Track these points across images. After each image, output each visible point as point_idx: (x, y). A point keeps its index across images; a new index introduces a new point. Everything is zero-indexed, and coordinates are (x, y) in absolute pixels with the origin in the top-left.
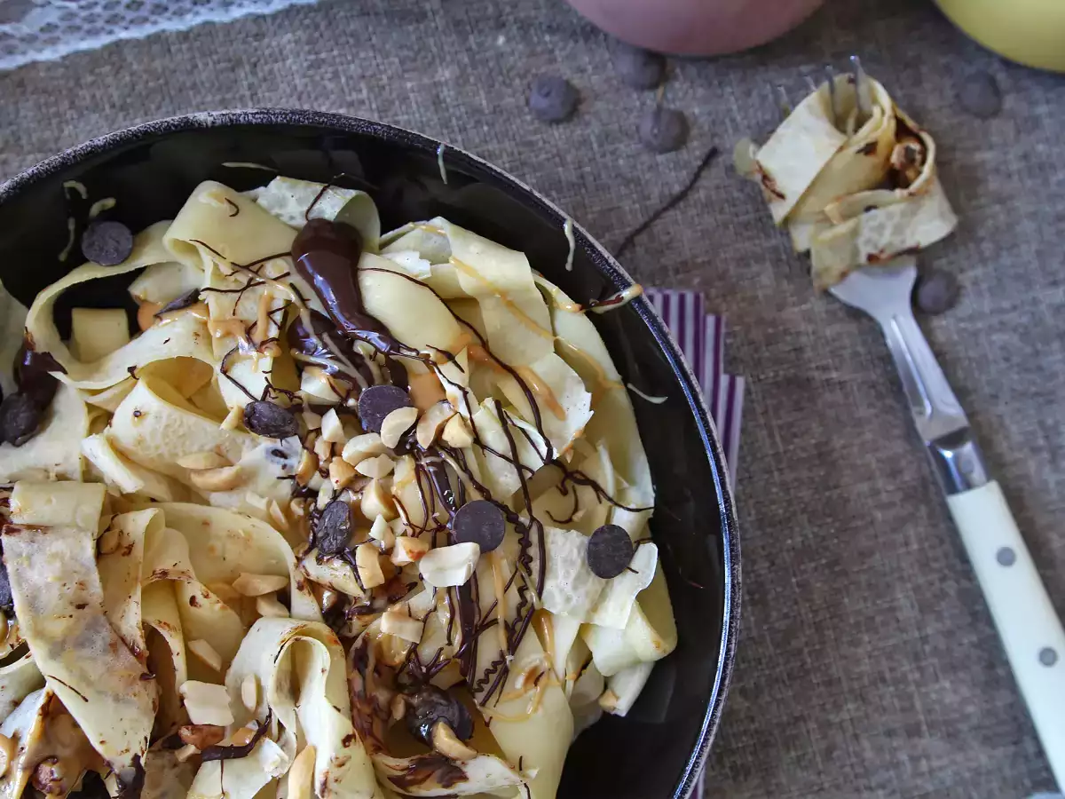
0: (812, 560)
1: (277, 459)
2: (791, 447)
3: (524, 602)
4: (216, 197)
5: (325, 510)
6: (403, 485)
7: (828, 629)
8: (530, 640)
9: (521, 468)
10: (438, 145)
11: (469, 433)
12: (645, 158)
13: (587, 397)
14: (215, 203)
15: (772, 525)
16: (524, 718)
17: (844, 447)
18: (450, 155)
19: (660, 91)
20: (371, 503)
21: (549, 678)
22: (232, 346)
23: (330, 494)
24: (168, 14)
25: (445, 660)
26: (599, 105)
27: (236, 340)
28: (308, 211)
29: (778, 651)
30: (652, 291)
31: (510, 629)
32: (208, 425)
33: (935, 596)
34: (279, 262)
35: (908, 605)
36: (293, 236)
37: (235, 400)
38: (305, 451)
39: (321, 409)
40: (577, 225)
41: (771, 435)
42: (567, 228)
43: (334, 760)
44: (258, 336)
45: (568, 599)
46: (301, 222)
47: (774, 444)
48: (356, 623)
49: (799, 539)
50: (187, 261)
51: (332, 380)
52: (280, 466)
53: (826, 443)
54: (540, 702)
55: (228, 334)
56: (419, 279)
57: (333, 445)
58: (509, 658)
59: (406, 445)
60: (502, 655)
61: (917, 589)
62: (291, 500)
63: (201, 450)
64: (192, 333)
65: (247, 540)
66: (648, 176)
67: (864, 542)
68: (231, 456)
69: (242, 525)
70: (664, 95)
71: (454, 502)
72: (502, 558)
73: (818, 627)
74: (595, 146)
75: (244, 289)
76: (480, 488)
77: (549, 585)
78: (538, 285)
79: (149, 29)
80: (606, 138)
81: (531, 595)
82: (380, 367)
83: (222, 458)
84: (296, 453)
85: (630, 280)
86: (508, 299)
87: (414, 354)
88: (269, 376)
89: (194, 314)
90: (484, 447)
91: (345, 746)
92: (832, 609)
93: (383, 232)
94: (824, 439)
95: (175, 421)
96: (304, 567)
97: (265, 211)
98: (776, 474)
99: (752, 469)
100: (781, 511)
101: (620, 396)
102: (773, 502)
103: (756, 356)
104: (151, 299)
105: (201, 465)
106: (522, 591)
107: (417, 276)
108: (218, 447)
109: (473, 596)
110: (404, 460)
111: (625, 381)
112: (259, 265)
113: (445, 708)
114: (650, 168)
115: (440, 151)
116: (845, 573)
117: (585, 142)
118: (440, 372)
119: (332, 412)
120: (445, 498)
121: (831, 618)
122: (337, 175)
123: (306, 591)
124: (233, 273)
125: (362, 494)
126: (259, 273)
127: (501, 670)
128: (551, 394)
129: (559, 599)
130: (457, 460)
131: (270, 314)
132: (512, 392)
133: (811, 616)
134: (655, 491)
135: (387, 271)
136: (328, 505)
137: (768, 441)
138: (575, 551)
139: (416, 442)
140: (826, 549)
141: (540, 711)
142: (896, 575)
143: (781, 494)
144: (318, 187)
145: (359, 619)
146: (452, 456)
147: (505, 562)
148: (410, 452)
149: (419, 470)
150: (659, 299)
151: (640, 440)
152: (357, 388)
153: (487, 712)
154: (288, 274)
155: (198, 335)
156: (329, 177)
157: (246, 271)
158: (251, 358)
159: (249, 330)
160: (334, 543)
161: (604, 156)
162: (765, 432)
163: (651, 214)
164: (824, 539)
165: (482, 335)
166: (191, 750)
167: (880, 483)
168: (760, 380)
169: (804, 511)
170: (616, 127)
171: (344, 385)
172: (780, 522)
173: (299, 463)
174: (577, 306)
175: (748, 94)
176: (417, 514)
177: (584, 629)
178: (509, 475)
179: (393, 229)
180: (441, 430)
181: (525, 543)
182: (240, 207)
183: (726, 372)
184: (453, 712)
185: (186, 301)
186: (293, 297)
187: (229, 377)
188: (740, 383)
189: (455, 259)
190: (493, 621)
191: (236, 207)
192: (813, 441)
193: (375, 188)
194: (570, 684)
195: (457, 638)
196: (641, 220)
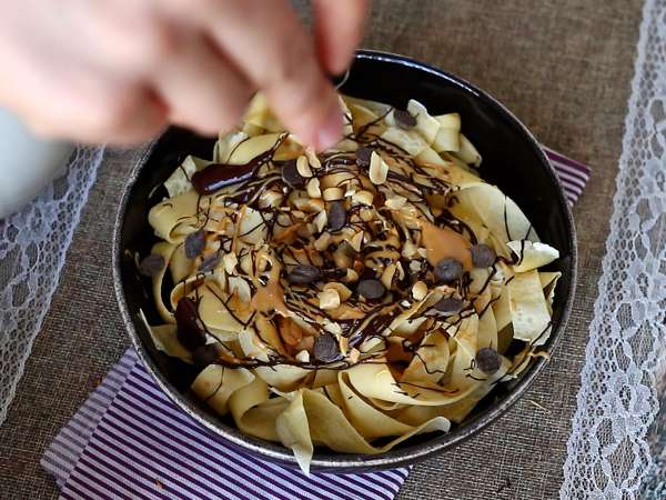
3: (408, 162)
24: (67, 226)
28: (188, 178)
31: (417, 172)
45: (417, 144)
56: (245, 138)
58: (431, 177)
79: (70, 237)
81: (407, 157)
112: (199, 208)
122: (178, 160)
144: (179, 169)
154: (210, 198)
157: (199, 214)
178: (350, 143)
181: (384, 149)
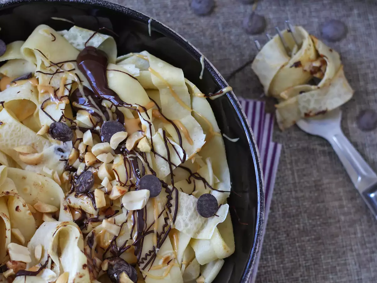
0: (308, 236)
1: (59, 152)
2: (302, 181)
3: (166, 224)
4: (46, 31)
5: (80, 175)
6: (118, 165)
7: (312, 269)
8: (167, 243)
9: (171, 164)
10: (149, 18)
11: (150, 146)
12: (244, 36)
13: (204, 136)
14: (46, 34)
15: (289, 217)
16: (161, 278)
17: (329, 183)
18: (154, 23)
19: (254, 6)
20: (102, 172)
21: (174, 262)
22: (47, 98)
23: (84, 168)
25: (128, 246)
26: (224, 10)
27: (49, 95)
28: (86, 43)
29: (287, 278)
30: (241, 99)
31: (158, 236)
32: (31, 133)
33: (367, 260)
34: (71, 64)
35: (353, 263)
36: (77, 53)
37: (45, 122)
38: (74, 149)
39: (84, 130)
40: (206, 59)
41: (293, 174)
42: (202, 60)
43: (78, 274)
44: (59, 94)
45: (186, 225)
46: (82, 47)
47: (294, 179)
48: (90, 225)
49: (302, 225)
50: (29, 59)
51: (91, 116)
52: (60, 156)
53: (320, 180)
54: (169, 272)
55: (46, 92)
56: (134, 76)
57: (87, 146)
58: (157, 249)
59: (120, 150)
60: (154, 248)
61: (359, 255)
62: (63, 173)
63: (25, 145)
64: (30, 90)
65: (42, 187)
66: (245, 45)
67: (333, 230)
68: (38, 149)
69: (41, 180)
70: (256, 9)
71: (140, 174)
72: (159, 203)
73: (308, 268)
74: (221, 29)
75: (53, 74)
76: (152, 171)
77: (179, 218)
78: (186, 84)
80: (226, 25)
81: (170, 222)
82: (113, 113)
83: (34, 149)
84: (69, 150)
85: (227, 84)
86: (172, 90)
87: (130, 106)
88: (63, 111)
89: (30, 82)
90: (155, 153)
91: (84, 269)
92: (315, 260)
93: (118, 55)
94: (318, 178)
95: (17, 128)
96: (69, 199)
97: (66, 40)
98: (293, 193)
99: (282, 189)
100: (294, 211)
101: (219, 139)
102: (291, 206)
103: (289, 135)
104: (8, 75)
105: (25, 151)
106: (166, 219)
107: (133, 75)
108: (33, 144)
109: (144, 218)
110: (118, 156)
111: (222, 132)
112: (61, 64)
113: (126, 267)
114: (246, 42)
115: (149, 21)
116: (323, 243)
117: (215, 26)
118: (140, 115)
119: (89, 132)
120: (136, 172)
121: (314, 265)
122: (101, 28)
123: (68, 210)
124: (50, 66)
125: (98, 169)
126: (62, 67)
127: (153, 255)
128: (188, 132)
129: (182, 224)
130: (143, 157)
131: (65, 85)
132: (170, 130)
133: (304, 262)
134: (231, 185)
135: (120, 71)
136: (82, 173)
137: (291, 177)
138: (192, 204)
139: (125, 148)
140: (315, 231)
141: (169, 276)
142: (349, 248)
143: (295, 202)
144: (92, 32)
145: (91, 224)
146: (141, 155)
147: (160, 204)
148: (122, 153)
149: (125, 160)
150: (244, 103)
151: (226, 161)
152: (102, 121)
153: (145, 273)
154: (74, 69)
155: (32, 91)
156: (97, 28)
157: (56, 66)
158: (55, 104)
159: (56, 92)
160: (84, 187)
161: (224, 33)
162: (290, 172)
163: (245, 63)
164: (314, 226)
165: (159, 106)
166: (11, 271)
167: (345, 203)
168: (289, 147)
169: (305, 212)
170: (231, 20)
171: (96, 119)
172: (293, 216)
173: (70, 154)
174: (203, 95)
175: (297, 11)
176: (123, 178)
177: (192, 241)
178: (165, 167)
179: (123, 55)
180: (137, 144)
181: (169, 198)
182: (56, 37)
183: (273, 141)
184: (130, 269)
185: (29, 76)
186: (76, 79)
187: (44, 111)
188: (279, 146)
189: (151, 69)
190: (152, 231)
191: (55, 37)
192: (313, 179)
193: (117, 35)
194: (184, 266)
195: (135, 236)
196: (239, 66)
